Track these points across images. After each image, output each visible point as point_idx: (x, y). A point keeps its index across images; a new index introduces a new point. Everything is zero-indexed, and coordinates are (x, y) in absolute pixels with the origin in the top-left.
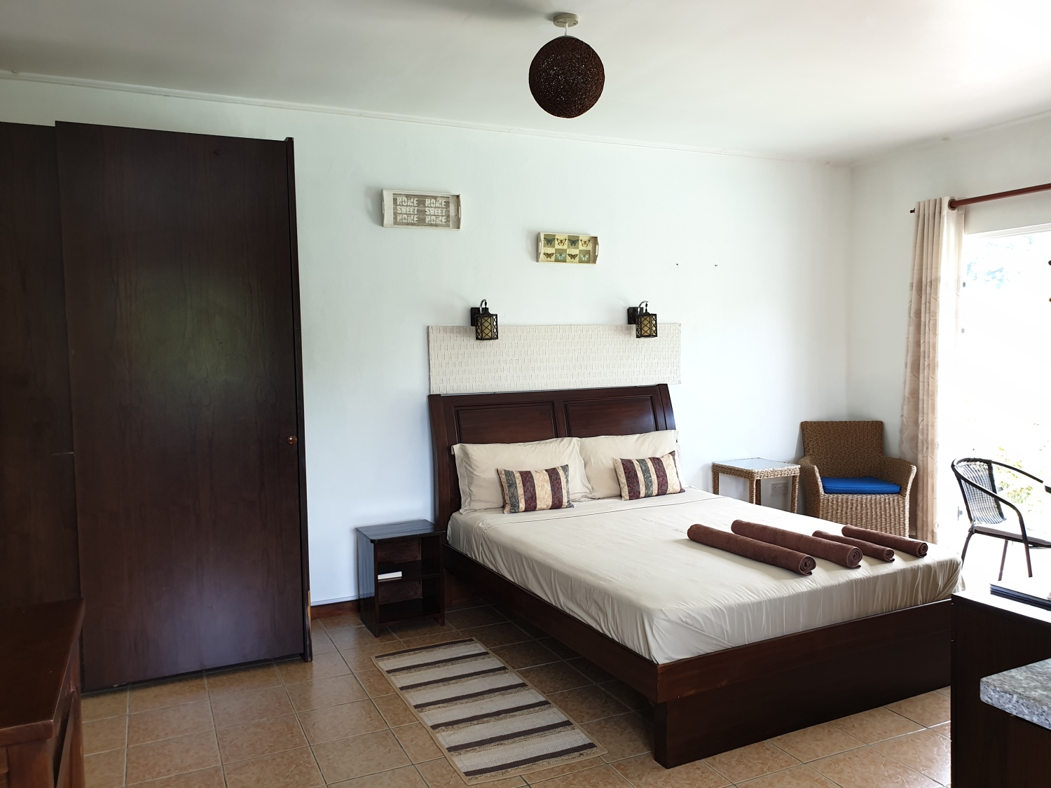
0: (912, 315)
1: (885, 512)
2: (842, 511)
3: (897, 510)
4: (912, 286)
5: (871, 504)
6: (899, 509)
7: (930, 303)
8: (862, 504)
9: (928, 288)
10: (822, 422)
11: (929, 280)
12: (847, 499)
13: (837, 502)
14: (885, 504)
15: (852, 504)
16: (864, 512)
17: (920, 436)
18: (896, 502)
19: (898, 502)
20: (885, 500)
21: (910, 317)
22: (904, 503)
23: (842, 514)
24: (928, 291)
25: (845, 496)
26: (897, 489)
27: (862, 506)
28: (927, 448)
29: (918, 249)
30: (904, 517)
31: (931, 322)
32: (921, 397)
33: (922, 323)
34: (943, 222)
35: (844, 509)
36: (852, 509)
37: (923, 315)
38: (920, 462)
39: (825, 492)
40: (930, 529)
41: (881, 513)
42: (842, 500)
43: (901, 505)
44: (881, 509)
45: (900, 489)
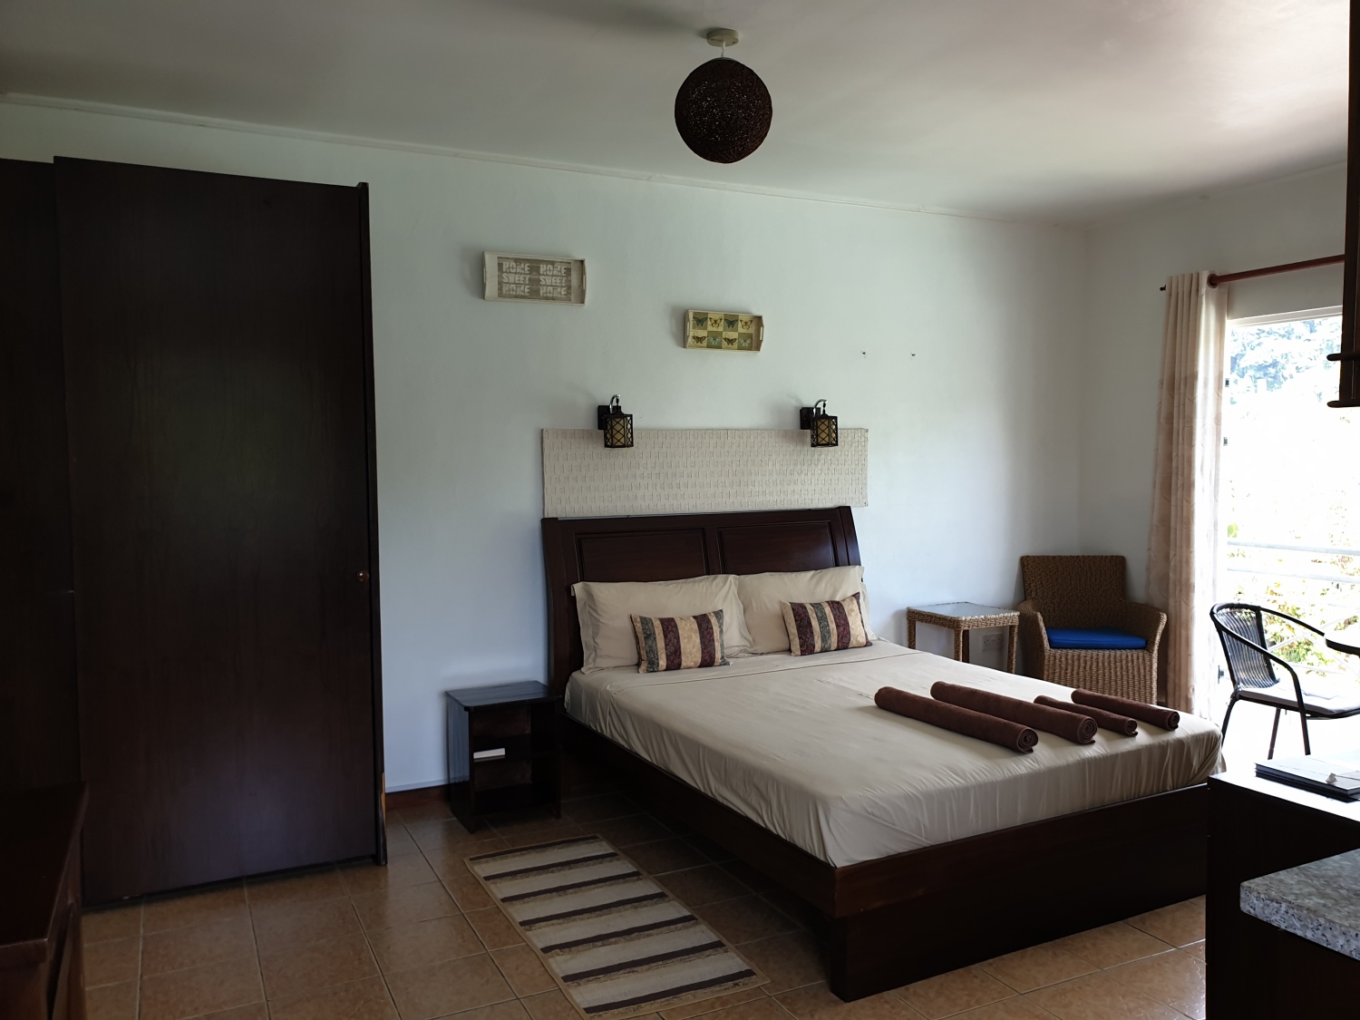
0: (1162, 420)
1: (1128, 672)
2: (1073, 670)
3: (1142, 671)
4: (1162, 383)
5: (1110, 663)
6: (1145, 669)
7: (1184, 405)
8: (1098, 663)
9: (1182, 386)
10: (1048, 557)
11: (1183, 376)
12: (1079, 656)
13: (1067, 659)
14: (1127, 662)
15: (1085, 662)
16: (1101, 672)
17: (1171, 575)
18: (1141, 660)
19: (1144, 660)
20: (1127, 656)
21: (1159, 423)
22: (1151, 661)
23: (1072, 675)
24: (1182, 391)
25: (1077, 652)
26: (1142, 642)
27: (1098, 665)
28: (1181, 591)
29: (1170, 330)
30: (1151, 679)
31: (1186, 429)
32: (1172, 524)
33: (1175, 431)
34: (1201, 303)
35: (1076, 668)
36: (1085, 668)
37: (1175, 421)
38: (1171, 609)
39: (1051, 647)
40: (1183, 694)
41: (1121, 673)
42: (1073, 656)
43: (1148, 663)
44: (1122, 668)
45: (1147, 644)
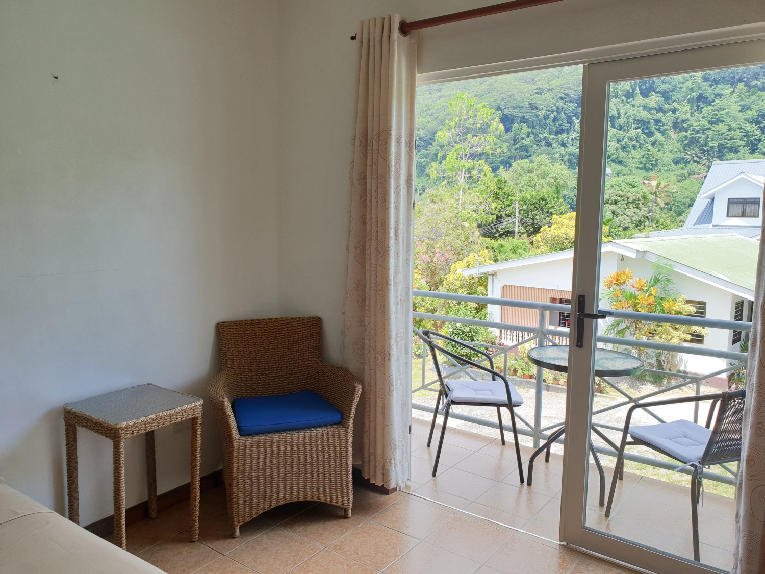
0: (355, 181)
1: (323, 452)
2: (265, 459)
3: (338, 448)
4: (354, 140)
5: (305, 444)
6: (340, 446)
7: (377, 164)
8: (292, 446)
9: (375, 143)
10: (246, 321)
11: (376, 131)
12: (272, 442)
13: (258, 447)
14: (323, 442)
15: (279, 448)
16: (295, 456)
17: (367, 341)
18: (336, 438)
19: (339, 437)
20: (323, 435)
21: (352, 183)
22: (346, 437)
23: (265, 463)
24: (375, 148)
25: (269, 437)
26: (337, 418)
27: (292, 449)
28: (375, 358)
29: (361, 87)
30: (347, 455)
31: (380, 191)
32: (367, 290)
33: (368, 191)
34: (394, 51)
35: (268, 455)
36: (278, 454)
37: (369, 180)
38: (367, 378)
39: (240, 435)
40: (379, 465)
41: (317, 454)
42: (265, 443)
43: (343, 439)
44: (317, 449)
45: (342, 418)
